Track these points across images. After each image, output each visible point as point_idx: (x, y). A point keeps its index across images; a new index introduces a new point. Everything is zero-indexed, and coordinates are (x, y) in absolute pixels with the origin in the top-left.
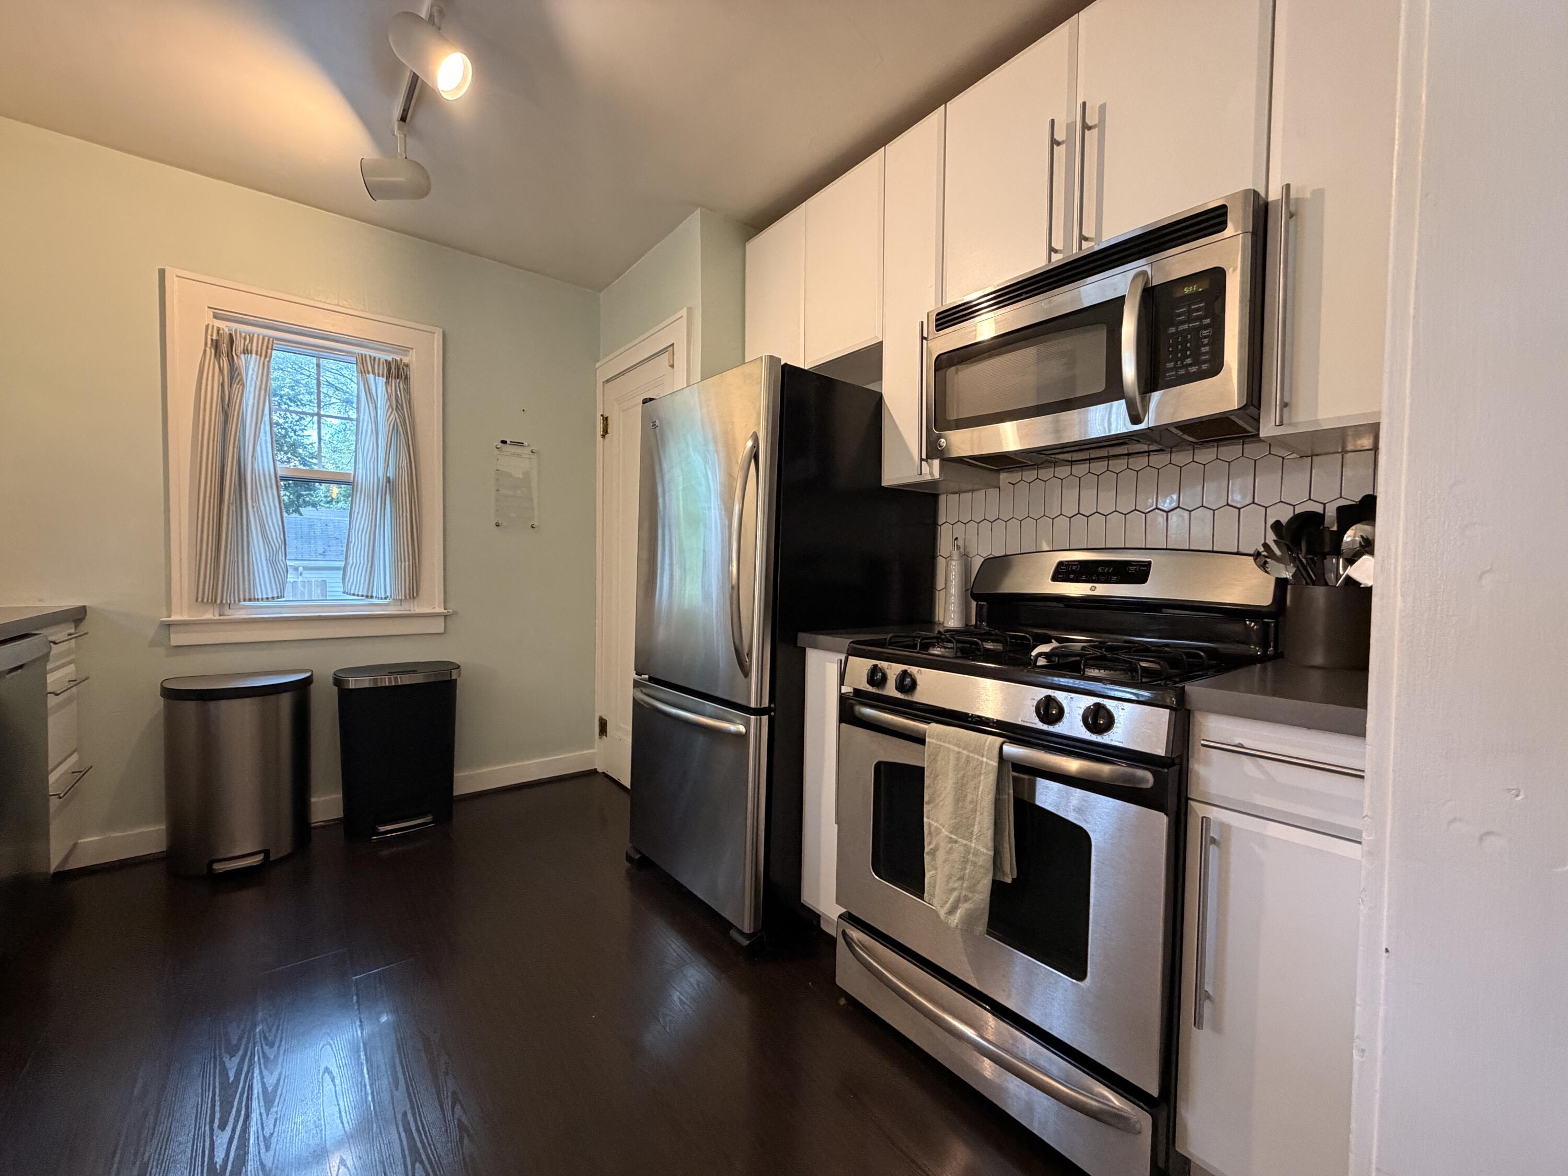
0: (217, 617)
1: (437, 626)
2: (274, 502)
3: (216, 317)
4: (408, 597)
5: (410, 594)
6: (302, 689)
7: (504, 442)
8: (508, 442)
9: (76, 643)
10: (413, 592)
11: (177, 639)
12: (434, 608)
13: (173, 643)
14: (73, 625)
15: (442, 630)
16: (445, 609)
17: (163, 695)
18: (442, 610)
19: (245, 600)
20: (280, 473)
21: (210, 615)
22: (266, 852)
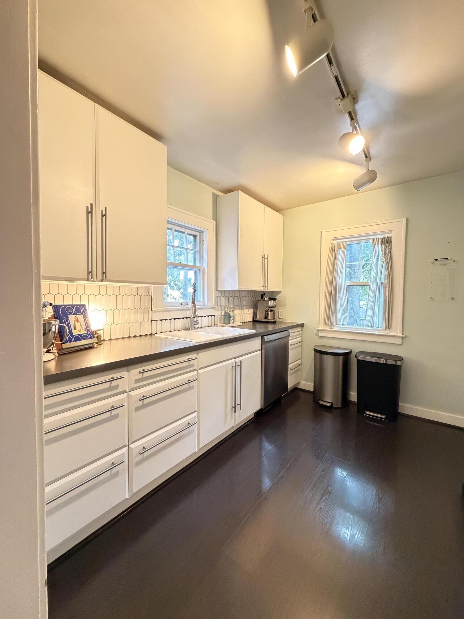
0: (330, 329)
1: (399, 341)
2: (345, 294)
3: (333, 240)
4: (386, 328)
5: (387, 327)
6: (347, 356)
7: (436, 260)
8: (439, 259)
9: (302, 332)
10: (389, 326)
11: (321, 334)
12: (397, 334)
13: (320, 335)
14: (301, 327)
15: (401, 343)
16: (402, 334)
17: (314, 350)
18: (401, 335)
19: (337, 325)
20: (347, 285)
21: (328, 328)
22: (332, 404)
